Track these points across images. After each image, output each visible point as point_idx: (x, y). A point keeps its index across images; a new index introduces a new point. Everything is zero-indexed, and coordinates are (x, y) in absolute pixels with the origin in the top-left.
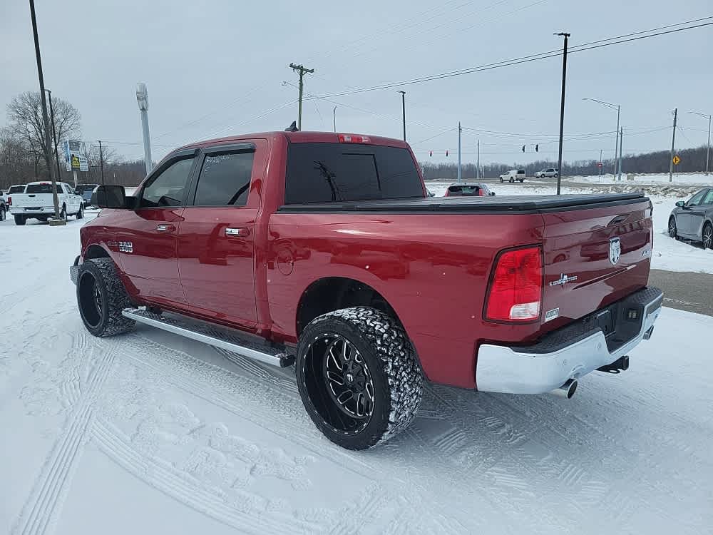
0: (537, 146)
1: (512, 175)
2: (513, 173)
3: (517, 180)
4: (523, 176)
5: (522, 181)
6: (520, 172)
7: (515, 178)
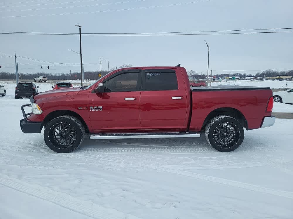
0: (48, 67)
1: (40, 79)
2: (41, 78)
3: (43, 81)
4: (46, 79)
5: (45, 81)
6: (44, 77)
7: (42, 80)
